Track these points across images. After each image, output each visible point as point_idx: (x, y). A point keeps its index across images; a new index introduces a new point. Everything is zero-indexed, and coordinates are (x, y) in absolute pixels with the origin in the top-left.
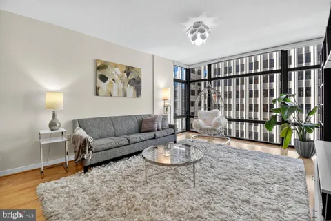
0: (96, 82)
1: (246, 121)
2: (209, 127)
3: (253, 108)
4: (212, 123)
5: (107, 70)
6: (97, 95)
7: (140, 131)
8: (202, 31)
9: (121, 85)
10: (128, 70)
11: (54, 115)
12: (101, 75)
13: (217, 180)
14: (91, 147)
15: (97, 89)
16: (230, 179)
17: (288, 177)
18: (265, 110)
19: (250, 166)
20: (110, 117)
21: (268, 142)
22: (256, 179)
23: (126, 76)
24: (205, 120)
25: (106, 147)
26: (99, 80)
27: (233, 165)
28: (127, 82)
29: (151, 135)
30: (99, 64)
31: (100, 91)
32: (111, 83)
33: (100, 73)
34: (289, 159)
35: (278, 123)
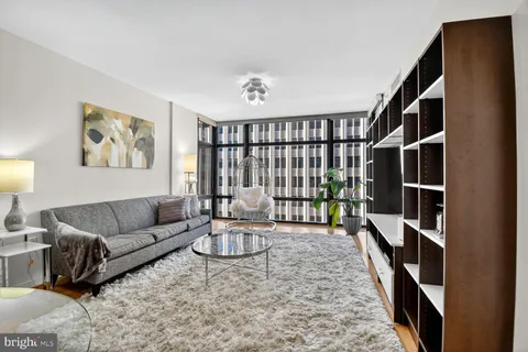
0: (83, 142)
1: (289, 199)
2: (253, 209)
3: (297, 182)
4: (258, 204)
5: (102, 122)
6: (84, 164)
7: (157, 222)
8: (262, 92)
9: (124, 149)
10: (135, 125)
11: (15, 202)
12: (92, 130)
13: (285, 268)
14: (108, 252)
15: (84, 154)
16: (298, 264)
17: (346, 253)
18: (312, 185)
19: (310, 249)
20: (106, 203)
21: (316, 222)
22: (320, 260)
23: (131, 133)
24: (246, 201)
25: (126, 249)
26: (88, 139)
27: (293, 251)
28: (133, 143)
29: (181, 226)
30: (89, 111)
31: (90, 158)
32: (107, 144)
33: (89, 126)
34: (340, 237)
35: (325, 200)
